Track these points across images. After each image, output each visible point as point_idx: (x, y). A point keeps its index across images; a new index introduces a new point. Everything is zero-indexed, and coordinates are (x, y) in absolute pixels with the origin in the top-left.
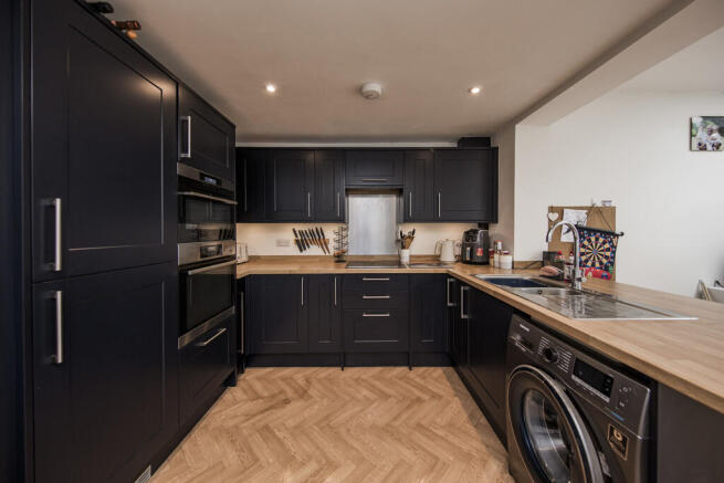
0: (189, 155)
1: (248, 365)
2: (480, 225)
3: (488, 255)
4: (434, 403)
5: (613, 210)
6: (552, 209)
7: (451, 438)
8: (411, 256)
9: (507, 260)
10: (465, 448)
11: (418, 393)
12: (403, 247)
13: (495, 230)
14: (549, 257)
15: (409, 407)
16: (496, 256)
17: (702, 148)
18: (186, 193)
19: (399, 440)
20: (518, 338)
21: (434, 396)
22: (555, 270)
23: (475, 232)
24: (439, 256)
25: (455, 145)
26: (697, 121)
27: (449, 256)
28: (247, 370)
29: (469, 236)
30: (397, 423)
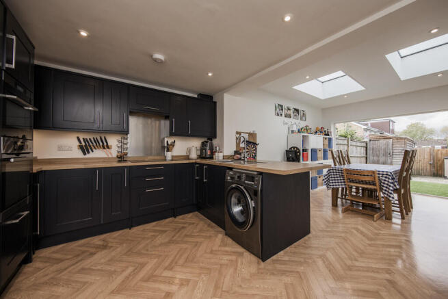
0: (13, 66)
1: (38, 248)
2: (208, 139)
3: (213, 153)
4: (191, 226)
5: (256, 134)
6: (237, 133)
7: (202, 234)
8: (172, 156)
9: (221, 155)
10: (208, 235)
11: (182, 225)
12: (168, 150)
13: (215, 142)
14: (236, 152)
15: (179, 231)
16: (216, 154)
17: (278, 115)
18: (7, 96)
19: (178, 243)
20: (229, 178)
21: (190, 224)
22: (239, 156)
23: (207, 142)
24: (188, 156)
25: (196, 96)
26: (277, 105)
27: (194, 155)
28: (37, 252)
29: (203, 144)
30: (175, 238)
